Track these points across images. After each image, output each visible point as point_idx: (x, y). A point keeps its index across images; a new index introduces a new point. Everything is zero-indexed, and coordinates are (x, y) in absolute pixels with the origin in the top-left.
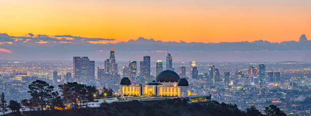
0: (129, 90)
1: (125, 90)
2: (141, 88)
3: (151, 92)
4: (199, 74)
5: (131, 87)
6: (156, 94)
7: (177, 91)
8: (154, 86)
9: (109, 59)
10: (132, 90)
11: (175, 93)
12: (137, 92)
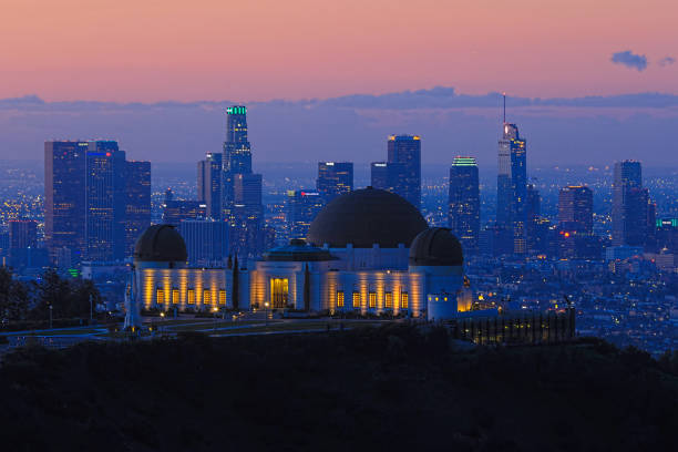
0: (175, 287)
1: (158, 287)
2: (236, 274)
3: (281, 297)
4: (660, 223)
5: (184, 272)
6: (307, 304)
7: (406, 292)
8: (298, 267)
9: (222, 151)
10: (191, 288)
11: (397, 301)
12: (216, 299)
